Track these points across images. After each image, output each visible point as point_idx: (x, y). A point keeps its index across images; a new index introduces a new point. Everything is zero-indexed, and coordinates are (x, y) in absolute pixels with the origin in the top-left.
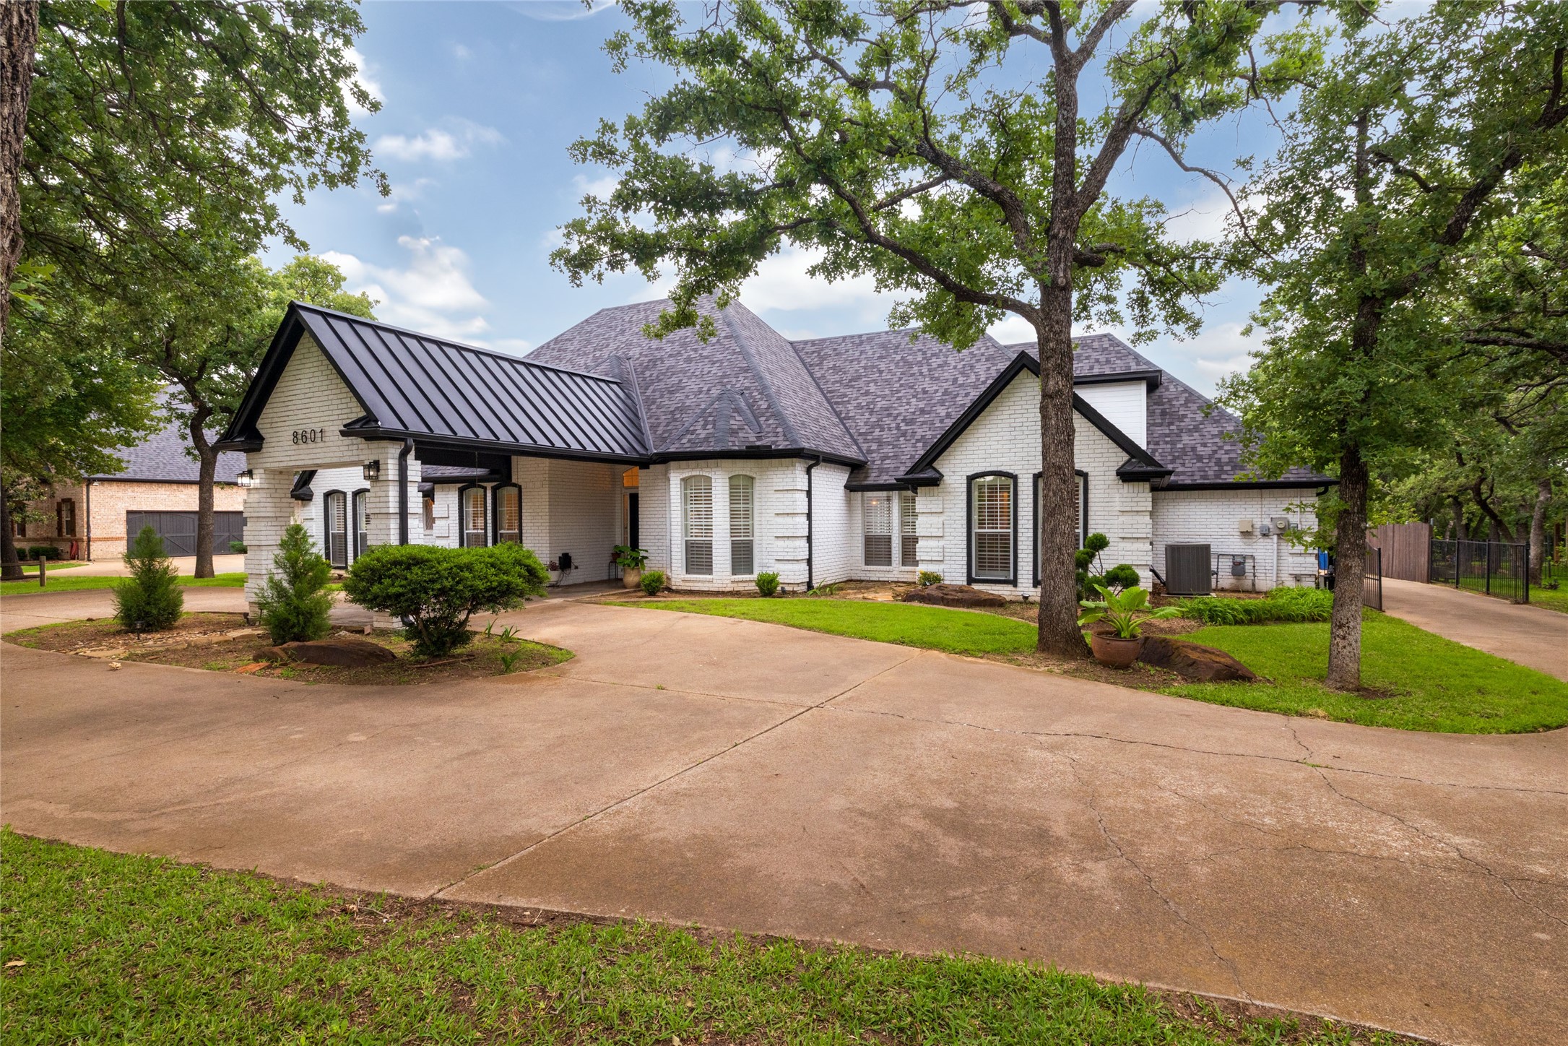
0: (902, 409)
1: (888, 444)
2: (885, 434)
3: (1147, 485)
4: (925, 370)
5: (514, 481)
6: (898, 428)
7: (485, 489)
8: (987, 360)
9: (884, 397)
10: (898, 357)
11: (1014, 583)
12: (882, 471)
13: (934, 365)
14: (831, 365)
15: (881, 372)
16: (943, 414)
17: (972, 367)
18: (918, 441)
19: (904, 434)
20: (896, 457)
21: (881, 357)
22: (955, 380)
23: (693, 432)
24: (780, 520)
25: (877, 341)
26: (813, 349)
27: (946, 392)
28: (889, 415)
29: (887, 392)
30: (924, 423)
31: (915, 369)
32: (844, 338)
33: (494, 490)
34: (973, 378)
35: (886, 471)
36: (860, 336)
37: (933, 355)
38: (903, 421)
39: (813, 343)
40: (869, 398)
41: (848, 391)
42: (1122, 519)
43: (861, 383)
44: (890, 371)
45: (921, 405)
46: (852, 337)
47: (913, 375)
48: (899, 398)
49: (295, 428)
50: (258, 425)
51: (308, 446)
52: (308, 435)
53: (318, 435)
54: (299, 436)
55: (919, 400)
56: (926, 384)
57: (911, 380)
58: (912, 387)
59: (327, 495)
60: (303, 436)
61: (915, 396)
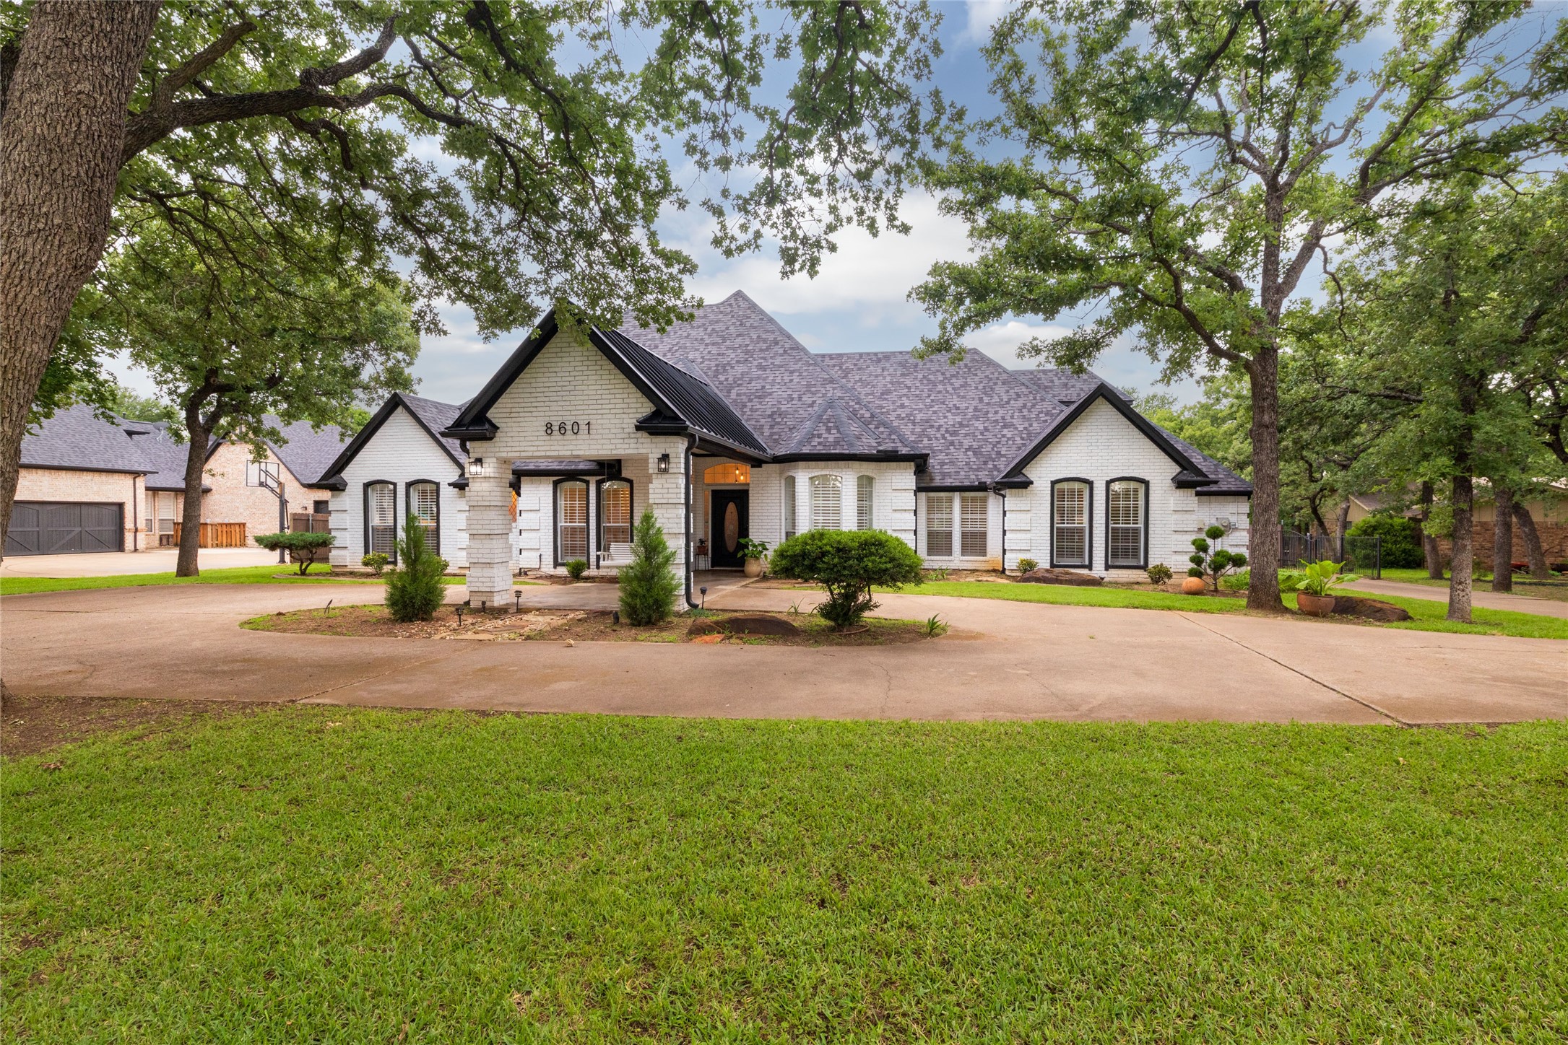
0: (942, 422)
1: (941, 451)
2: (934, 443)
3: (1193, 491)
4: (949, 388)
5: (623, 475)
6: (944, 438)
7: (587, 483)
8: (1004, 383)
9: (920, 410)
10: (920, 376)
11: (1090, 567)
12: (944, 475)
13: (957, 385)
14: (857, 378)
15: (909, 388)
16: (981, 427)
17: (992, 389)
18: (967, 450)
19: (952, 443)
20: (952, 463)
21: (903, 375)
22: (981, 400)
23: (819, 436)
24: (898, 515)
25: (893, 360)
26: (833, 362)
27: (976, 409)
28: (932, 427)
29: (921, 406)
30: (966, 435)
31: (940, 387)
32: (861, 355)
33: (599, 483)
34: (996, 399)
35: (949, 475)
36: (876, 354)
37: (953, 376)
38: (947, 431)
39: (831, 357)
40: (907, 411)
41: (884, 403)
42: (1175, 516)
43: (893, 396)
44: (917, 388)
45: (958, 419)
46: (868, 354)
47: (940, 392)
48: (935, 412)
49: (547, 419)
50: (490, 415)
51: (566, 437)
52: (569, 427)
53: (584, 427)
54: (556, 428)
55: (954, 414)
56: (956, 401)
57: (940, 396)
58: (943, 403)
59: (367, 486)
60: (562, 428)
61: (949, 411)
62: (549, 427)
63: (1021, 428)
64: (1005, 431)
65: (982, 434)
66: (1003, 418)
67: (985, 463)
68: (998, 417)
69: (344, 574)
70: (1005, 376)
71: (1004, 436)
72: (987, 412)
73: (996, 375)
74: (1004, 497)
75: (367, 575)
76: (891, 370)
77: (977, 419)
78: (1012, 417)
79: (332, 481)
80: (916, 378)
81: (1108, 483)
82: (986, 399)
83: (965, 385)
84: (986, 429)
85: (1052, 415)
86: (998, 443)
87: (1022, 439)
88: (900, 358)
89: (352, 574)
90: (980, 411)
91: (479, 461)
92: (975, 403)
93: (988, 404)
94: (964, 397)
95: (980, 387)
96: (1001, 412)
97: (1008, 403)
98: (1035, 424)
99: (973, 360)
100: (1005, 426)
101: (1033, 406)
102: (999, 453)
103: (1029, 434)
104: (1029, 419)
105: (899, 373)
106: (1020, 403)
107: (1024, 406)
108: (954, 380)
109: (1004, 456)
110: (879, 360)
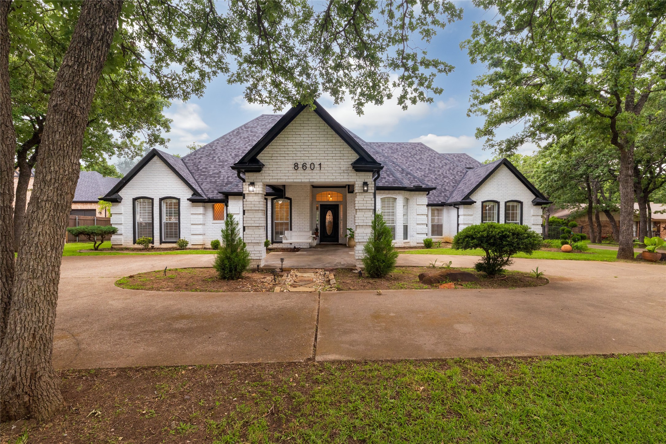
4: (415, 160)
5: (286, 196)
10: (400, 154)
13: (418, 159)
16: (434, 177)
17: (434, 161)
21: (392, 153)
22: (430, 165)
24: (419, 217)
25: (385, 146)
27: (429, 169)
31: (411, 159)
33: (273, 200)
34: (437, 165)
36: (377, 143)
42: (533, 217)
44: (400, 159)
45: (423, 173)
47: (411, 161)
49: (295, 161)
50: (258, 157)
51: (306, 171)
52: (308, 166)
53: (317, 166)
54: (300, 166)
55: (420, 171)
56: (419, 165)
57: (411, 163)
58: (414, 166)
59: (135, 200)
60: (304, 166)
61: (418, 170)
62: (296, 166)
63: (451, 178)
64: (445, 180)
65: (435, 180)
66: (442, 173)
67: (440, 193)
68: (440, 173)
69: (122, 249)
70: (437, 155)
71: (445, 181)
72: (435, 171)
73: (434, 155)
74: (458, 209)
75: (140, 250)
76: (386, 150)
77: (431, 174)
78: (446, 173)
79: (113, 197)
80: (398, 155)
81: (506, 203)
82: (432, 165)
83: (421, 158)
84: (436, 178)
85: (463, 173)
86: (444, 184)
87: (453, 183)
88: (388, 145)
89: (127, 249)
90: (431, 170)
91: (252, 184)
92: (428, 166)
93: (434, 167)
94: (422, 164)
95: (428, 159)
96: (441, 171)
97: (442, 167)
98: (457, 177)
99: (422, 148)
100: (444, 177)
101: (454, 168)
102: (445, 189)
103: (456, 181)
104: (454, 174)
105: (390, 152)
106: (448, 167)
107: (450, 169)
108: (416, 156)
109: (448, 190)
110: (379, 146)
